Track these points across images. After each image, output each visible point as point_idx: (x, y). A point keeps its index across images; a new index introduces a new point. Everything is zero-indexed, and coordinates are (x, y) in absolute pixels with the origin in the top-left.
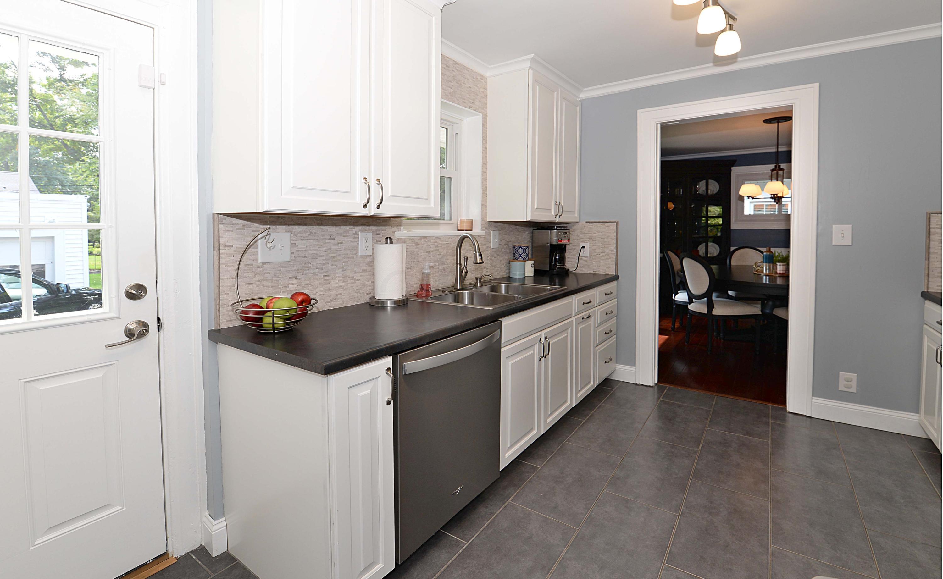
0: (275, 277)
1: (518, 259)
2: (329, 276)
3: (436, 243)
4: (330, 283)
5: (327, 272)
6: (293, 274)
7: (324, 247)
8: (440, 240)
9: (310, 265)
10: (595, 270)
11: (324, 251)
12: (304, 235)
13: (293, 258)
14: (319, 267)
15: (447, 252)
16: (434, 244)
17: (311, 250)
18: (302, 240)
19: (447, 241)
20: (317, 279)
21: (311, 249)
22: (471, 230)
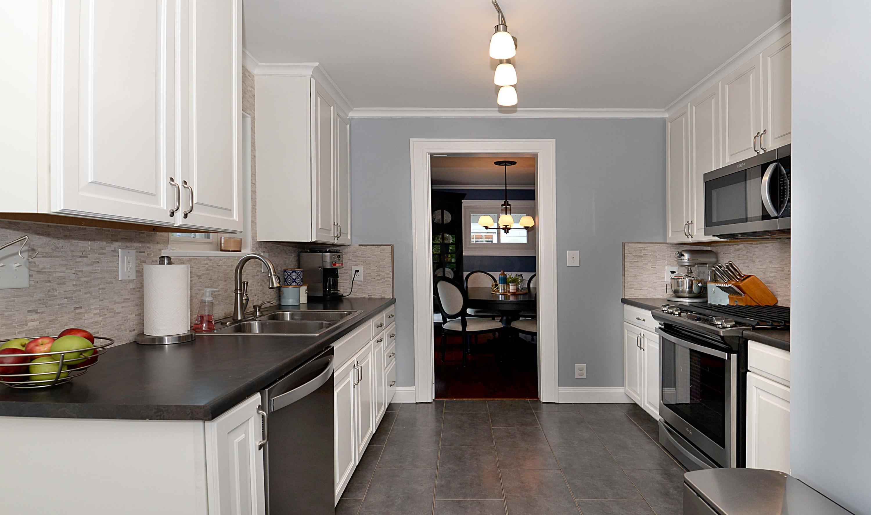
0: (6, 311)
1: (291, 284)
2: (81, 308)
3: (206, 266)
4: (83, 318)
5: (79, 302)
6: (32, 307)
7: (73, 268)
8: (211, 262)
9: (56, 293)
10: (370, 295)
11: (74, 274)
12: (47, 250)
13: (33, 283)
14: (68, 296)
15: (218, 277)
16: (205, 266)
17: (56, 272)
18: (43, 257)
19: (218, 264)
20: (66, 313)
21: (57, 270)
22: (240, 251)
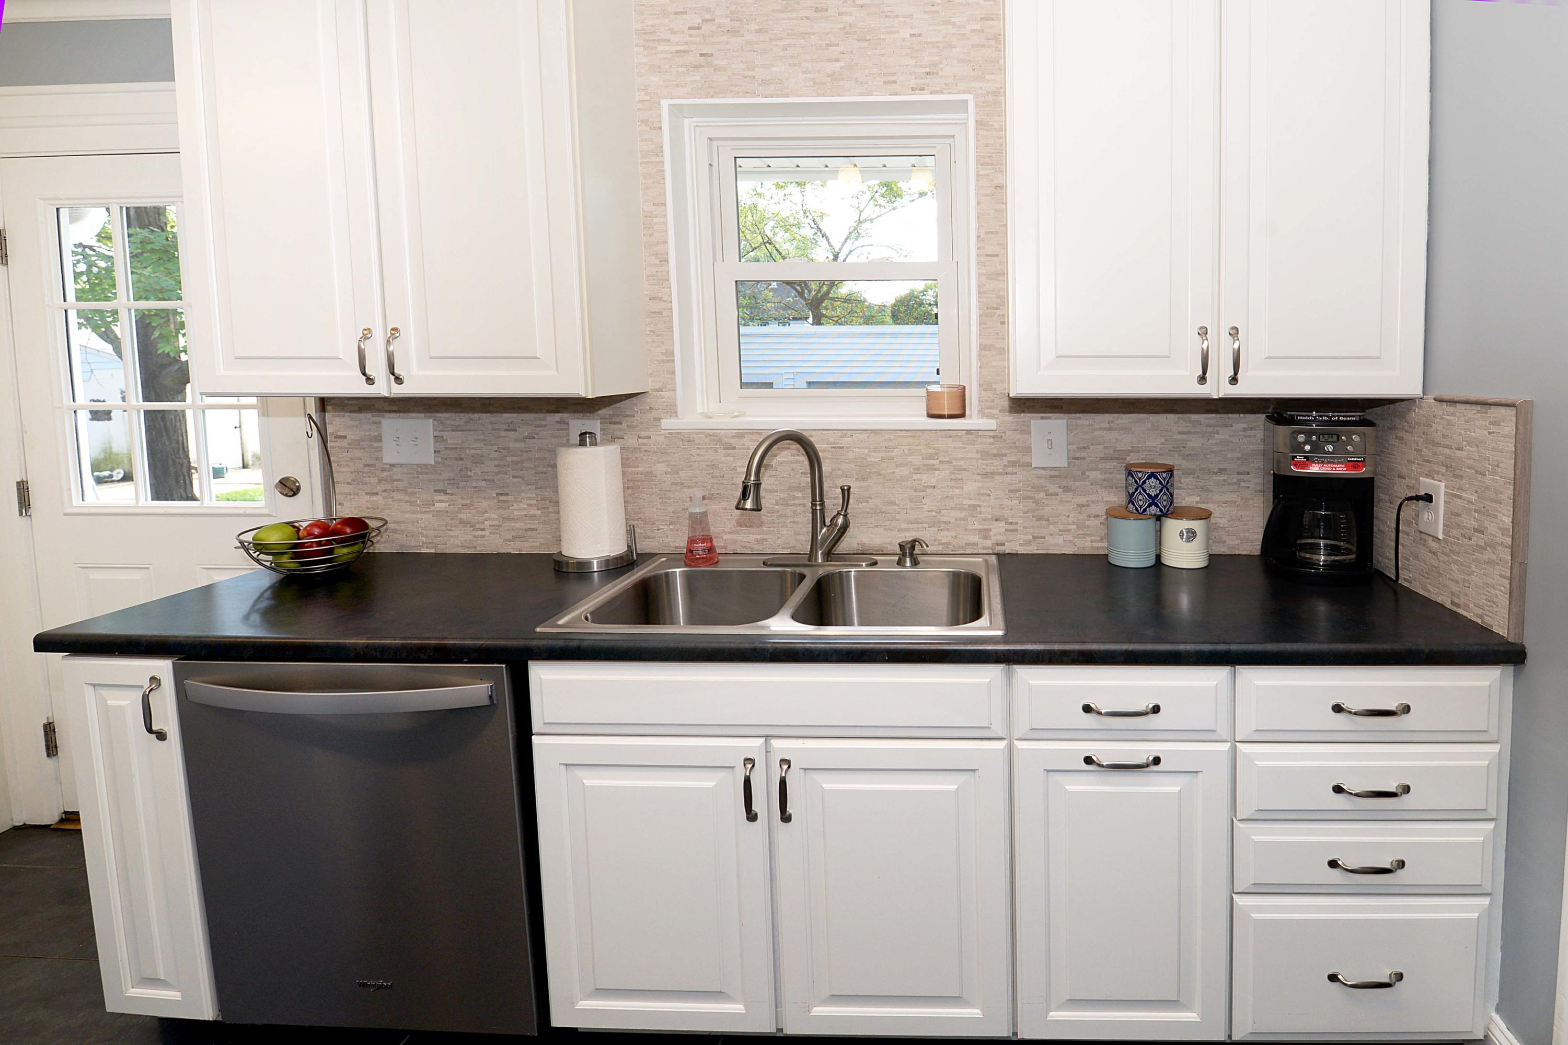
0: (410, 488)
1: (1145, 510)
2: (507, 494)
4: (511, 508)
5: (503, 487)
6: (440, 486)
7: (495, 444)
9: (469, 473)
10: (1456, 600)
11: (496, 451)
12: (458, 423)
13: (440, 460)
14: (486, 478)
17: (469, 448)
18: (453, 430)
20: (485, 498)
21: (471, 446)
22: (962, 415)
